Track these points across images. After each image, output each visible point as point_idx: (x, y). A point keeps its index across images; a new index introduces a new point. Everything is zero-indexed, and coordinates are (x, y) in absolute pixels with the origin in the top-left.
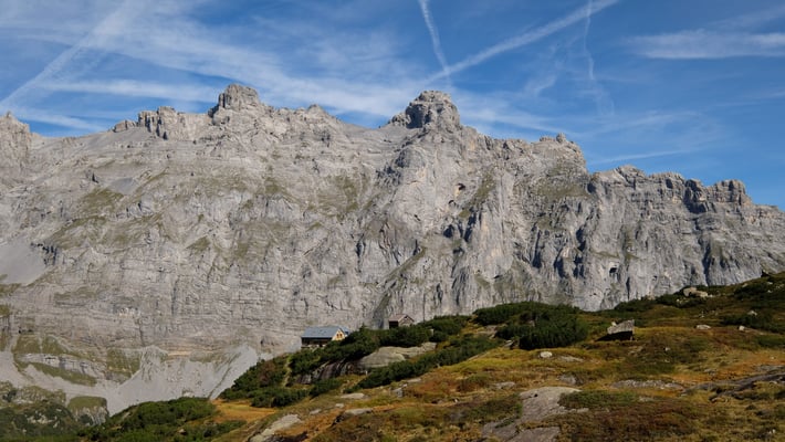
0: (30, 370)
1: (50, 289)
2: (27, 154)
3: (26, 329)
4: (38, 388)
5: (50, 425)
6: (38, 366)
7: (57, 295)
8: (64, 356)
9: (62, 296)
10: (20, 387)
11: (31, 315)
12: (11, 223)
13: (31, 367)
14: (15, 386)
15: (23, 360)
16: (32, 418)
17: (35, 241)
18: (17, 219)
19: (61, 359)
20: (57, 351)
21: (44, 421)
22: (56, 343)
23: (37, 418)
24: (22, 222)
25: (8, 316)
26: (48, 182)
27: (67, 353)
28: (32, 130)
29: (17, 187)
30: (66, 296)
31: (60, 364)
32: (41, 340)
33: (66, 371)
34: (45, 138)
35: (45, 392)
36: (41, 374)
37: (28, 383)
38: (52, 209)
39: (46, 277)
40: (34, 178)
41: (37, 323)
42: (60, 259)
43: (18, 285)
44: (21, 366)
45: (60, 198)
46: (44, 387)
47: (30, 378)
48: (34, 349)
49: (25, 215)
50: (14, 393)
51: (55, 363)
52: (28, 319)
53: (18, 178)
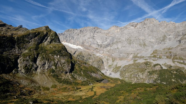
0: (176, 63)
1: (179, 48)
2: (175, 27)
3: (175, 55)
4: (177, 66)
5: (176, 73)
6: (178, 62)
7: (181, 49)
8: (184, 60)
9: (182, 49)
10: (173, 66)
11: (176, 53)
12: (173, 38)
13: (176, 62)
14: (172, 65)
15: (174, 61)
16: (172, 71)
17: (177, 40)
18: (174, 37)
19: (183, 61)
20: (182, 59)
21: (175, 72)
22: (182, 58)
23: (173, 71)
24: (175, 37)
25: (171, 53)
26: (179, 30)
27: (185, 59)
28: (176, 23)
29: (174, 32)
30: (183, 49)
31: (183, 62)
32: (178, 57)
33: (185, 63)
34: (178, 23)
35: (179, 67)
36: (178, 63)
37: (175, 65)
38: (181, 34)
39: (179, 46)
40: (177, 30)
41: (177, 54)
42: (181, 42)
43: (173, 48)
44: (174, 62)
45: (182, 32)
46: (179, 66)
47: (176, 64)
48: (177, 59)
49: (175, 36)
50: (171, 67)
51: (182, 61)
52: (175, 53)
53: (174, 31)
